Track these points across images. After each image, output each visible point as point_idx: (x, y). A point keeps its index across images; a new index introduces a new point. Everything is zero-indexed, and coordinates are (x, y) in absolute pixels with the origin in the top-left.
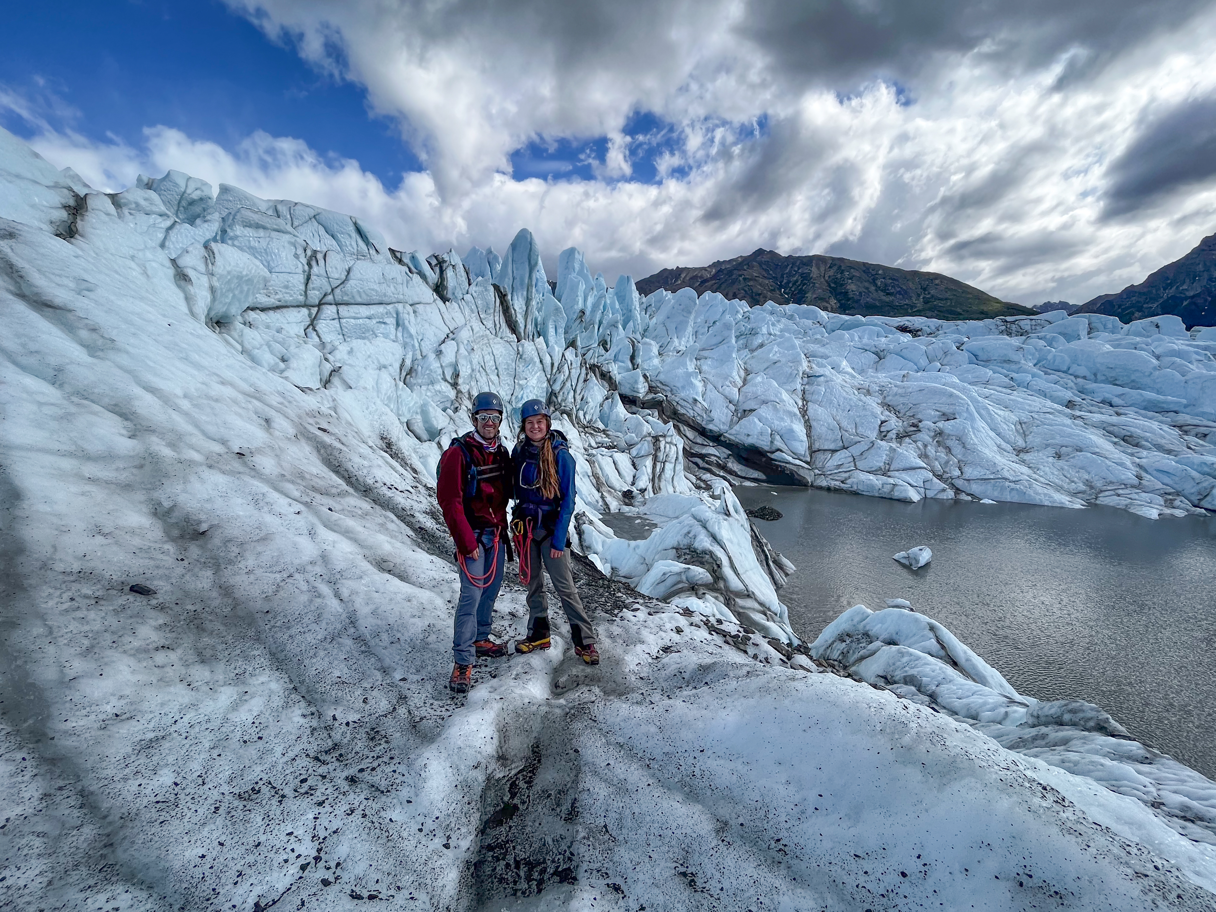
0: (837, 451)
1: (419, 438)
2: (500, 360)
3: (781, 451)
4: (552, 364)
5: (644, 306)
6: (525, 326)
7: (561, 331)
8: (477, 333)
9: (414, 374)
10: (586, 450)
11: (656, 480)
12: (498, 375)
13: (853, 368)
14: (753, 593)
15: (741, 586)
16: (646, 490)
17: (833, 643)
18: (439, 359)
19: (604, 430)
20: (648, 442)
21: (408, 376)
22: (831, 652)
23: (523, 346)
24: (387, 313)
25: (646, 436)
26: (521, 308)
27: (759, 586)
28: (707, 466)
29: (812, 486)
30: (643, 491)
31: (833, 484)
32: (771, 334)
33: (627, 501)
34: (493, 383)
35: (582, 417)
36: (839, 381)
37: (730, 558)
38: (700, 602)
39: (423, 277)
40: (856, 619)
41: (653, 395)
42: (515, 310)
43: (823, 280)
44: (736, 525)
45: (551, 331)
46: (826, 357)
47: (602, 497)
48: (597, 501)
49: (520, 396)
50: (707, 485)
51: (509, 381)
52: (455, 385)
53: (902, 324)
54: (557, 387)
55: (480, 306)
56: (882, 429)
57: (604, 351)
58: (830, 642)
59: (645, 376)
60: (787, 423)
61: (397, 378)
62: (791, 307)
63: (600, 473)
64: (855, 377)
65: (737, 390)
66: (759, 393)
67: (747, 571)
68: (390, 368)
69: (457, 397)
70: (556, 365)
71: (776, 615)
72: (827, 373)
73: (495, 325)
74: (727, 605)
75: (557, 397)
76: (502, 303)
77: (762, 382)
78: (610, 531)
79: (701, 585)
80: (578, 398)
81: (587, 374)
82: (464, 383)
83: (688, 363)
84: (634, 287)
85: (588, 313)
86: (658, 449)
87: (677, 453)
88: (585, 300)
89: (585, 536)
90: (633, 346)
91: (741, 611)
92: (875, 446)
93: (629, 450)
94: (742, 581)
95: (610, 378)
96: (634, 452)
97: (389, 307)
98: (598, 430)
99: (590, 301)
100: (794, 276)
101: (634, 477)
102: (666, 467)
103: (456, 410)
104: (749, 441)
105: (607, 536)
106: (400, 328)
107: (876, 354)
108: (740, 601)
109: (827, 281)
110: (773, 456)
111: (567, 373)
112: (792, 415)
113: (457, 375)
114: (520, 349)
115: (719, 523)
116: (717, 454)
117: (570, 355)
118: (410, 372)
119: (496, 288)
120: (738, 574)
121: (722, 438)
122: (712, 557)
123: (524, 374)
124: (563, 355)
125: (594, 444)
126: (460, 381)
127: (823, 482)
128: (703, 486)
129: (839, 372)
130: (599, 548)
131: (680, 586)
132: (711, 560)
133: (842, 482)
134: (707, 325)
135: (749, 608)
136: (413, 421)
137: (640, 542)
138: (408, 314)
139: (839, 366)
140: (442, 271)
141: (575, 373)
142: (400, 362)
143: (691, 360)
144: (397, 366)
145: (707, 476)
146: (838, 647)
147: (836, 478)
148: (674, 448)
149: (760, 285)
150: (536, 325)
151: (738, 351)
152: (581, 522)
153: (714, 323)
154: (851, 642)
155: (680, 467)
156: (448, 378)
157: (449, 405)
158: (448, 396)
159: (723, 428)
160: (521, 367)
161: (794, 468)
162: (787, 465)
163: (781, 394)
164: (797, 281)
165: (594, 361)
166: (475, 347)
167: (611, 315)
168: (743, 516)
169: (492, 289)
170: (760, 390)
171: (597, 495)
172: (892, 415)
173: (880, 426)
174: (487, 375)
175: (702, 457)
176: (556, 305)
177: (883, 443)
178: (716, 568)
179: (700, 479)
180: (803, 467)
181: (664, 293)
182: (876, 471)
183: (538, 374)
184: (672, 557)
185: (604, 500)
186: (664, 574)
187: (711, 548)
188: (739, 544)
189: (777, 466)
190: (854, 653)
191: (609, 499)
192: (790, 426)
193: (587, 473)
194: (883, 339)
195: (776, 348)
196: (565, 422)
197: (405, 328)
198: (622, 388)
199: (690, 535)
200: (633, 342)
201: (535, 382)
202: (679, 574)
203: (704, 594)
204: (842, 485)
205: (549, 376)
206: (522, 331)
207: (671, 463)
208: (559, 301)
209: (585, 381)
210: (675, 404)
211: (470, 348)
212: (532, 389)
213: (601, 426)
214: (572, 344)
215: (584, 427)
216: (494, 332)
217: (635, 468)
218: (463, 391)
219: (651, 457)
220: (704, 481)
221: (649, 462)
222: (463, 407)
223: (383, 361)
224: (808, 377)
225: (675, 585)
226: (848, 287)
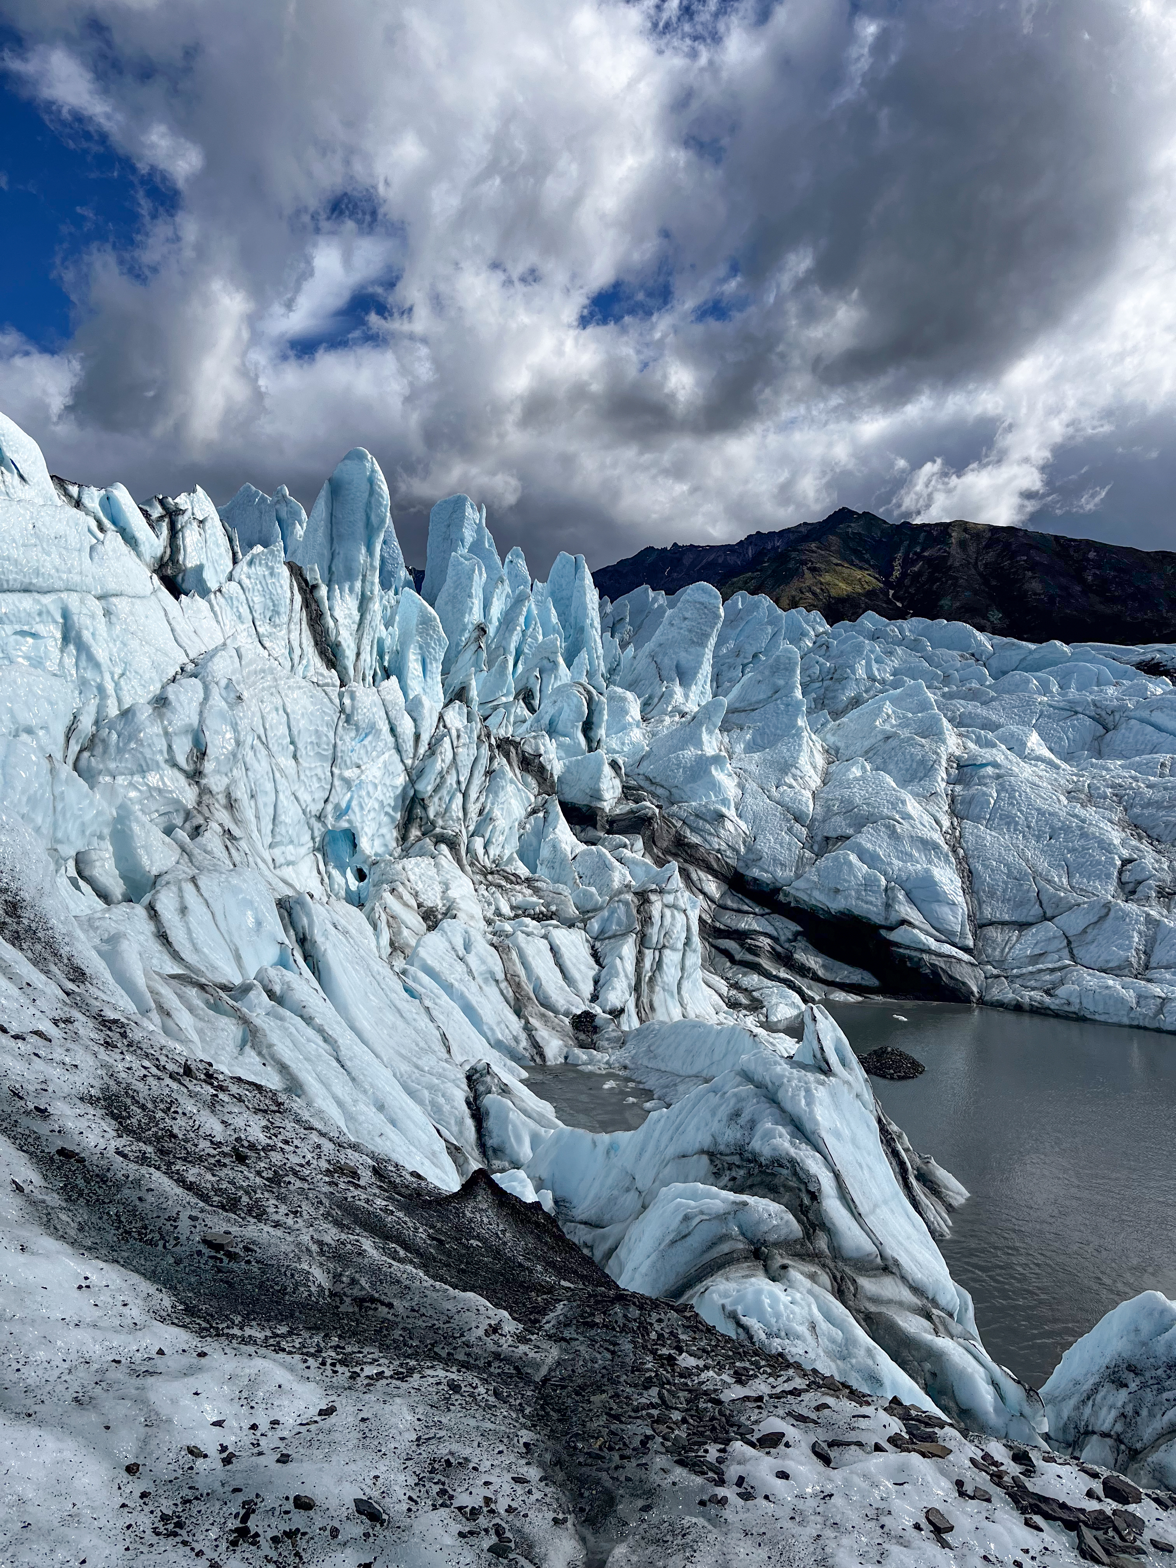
0: (1030, 924)
1: (104, 896)
2: (301, 724)
3: (910, 924)
4: (417, 737)
5: (610, 621)
6: (358, 654)
7: (436, 668)
8: (250, 663)
9: (99, 749)
10: (489, 922)
11: (644, 987)
12: (295, 757)
13: (1051, 750)
14: (896, 1263)
15: (868, 1247)
16: (622, 1011)
17: (1095, 1390)
18: (161, 716)
19: (527, 880)
20: (626, 904)
21: (86, 754)
22: (1095, 1413)
23: (353, 697)
24: (40, 614)
25: (620, 892)
26: (350, 616)
27: (906, 1243)
28: (750, 957)
29: (981, 1001)
30: (617, 1013)
31: (1031, 996)
32: (874, 680)
33: (582, 1036)
34: (284, 775)
35: (480, 851)
36: (1026, 775)
37: (837, 1176)
38: (776, 1288)
39: (131, 540)
40: (1146, 1327)
41: (632, 805)
42: (336, 621)
43: (973, 571)
44: (847, 1097)
45: (413, 666)
46: (993, 727)
47: (528, 1029)
48: (516, 1039)
49: (344, 805)
50: (754, 1000)
51: (319, 771)
52: (195, 776)
53: (1149, 656)
54: (426, 786)
55: (258, 608)
56: (1126, 877)
57: (526, 713)
58: (1087, 1386)
59: (614, 765)
60: (919, 864)
61: (58, 755)
62: (911, 626)
63: (522, 972)
64: (1057, 767)
65: (809, 795)
66: (857, 800)
67: (876, 1206)
68: (41, 733)
69: (199, 803)
70: (425, 738)
71: (951, 1315)
72: (1000, 759)
73: (291, 650)
74: (840, 1294)
75: (425, 808)
76: (306, 604)
77: (863, 778)
78: (546, 1108)
79: (776, 1244)
80: (473, 809)
81: (492, 759)
82: (218, 771)
83: (705, 737)
84: (589, 580)
85: (491, 630)
86: (647, 921)
87: (688, 929)
88: (486, 606)
89: (491, 1123)
90: (590, 701)
91: (873, 1308)
92: (1112, 914)
93: (585, 921)
94: (869, 1233)
95: (542, 769)
96: (595, 925)
97: (47, 600)
98: (513, 879)
99: (497, 609)
100: (914, 563)
101: (596, 982)
102: (665, 960)
103: (196, 832)
104: (836, 905)
105: (540, 1120)
106: (72, 648)
107: (1097, 719)
108: (867, 1284)
109: (980, 574)
110: (894, 936)
111: (449, 755)
112: (928, 845)
113: (200, 752)
114: (347, 701)
115: (808, 1091)
116: (770, 930)
117: (455, 718)
118: (90, 745)
119: (296, 571)
120: (857, 1216)
121: (781, 897)
122: (795, 1174)
123: (355, 758)
124: (441, 717)
125: (506, 910)
126: (209, 766)
127: (1004, 992)
128: (744, 1001)
129: (1024, 758)
130: (525, 1152)
131: (725, 1248)
132: (793, 1183)
133: (1048, 992)
134: (739, 661)
135: (889, 1302)
136: (94, 856)
137: (623, 1137)
138: (93, 617)
139: (1024, 745)
140: (174, 532)
141: (466, 756)
142: (67, 720)
143: (710, 732)
144: (59, 730)
145: (753, 980)
146: (1111, 1400)
147: (1032, 983)
148: (680, 918)
149: (844, 580)
150: (381, 655)
151: (809, 713)
152: (482, 1088)
153: (755, 656)
154: (1143, 1386)
155: (695, 959)
156: (181, 760)
157: (178, 821)
158: (177, 802)
159: (783, 874)
160: (348, 741)
161: (940, 963)
162: (925, 957)
163: (904, 802)
164: (919, 574)
165: (505, 732)
166: (245, 695)
167: (540, 638)
168: (859, 1073)
169: (285, 572)
170: (858, 795)
171: (516, 1024)
172: (1145, 846)
173: (1120, 873)
174: (271, 755)
175: (740, 936)
176: (423, 611)
177: (1131, 907)
178: (806, 1201)
179: (735, 986)
180: (959, 960)
181: (651, 594)
182: (1120, 968)
183: (386, 755)
184: (702, 1173)
185: (531, 1037)
186: (687, 1218)
187: (792, 1151)
188: (854, 1141)
189: (903, 957)
190: (1151, 1415)
191: (543, 1033)
192: (927, 871)
193: (492, 974)
194: (1111, 691)
195: (888, 708)
196: (443, 861)
197: (82, 648)
198: (566, 789)
199: (742, 1120)
200: (589, 692)
201: (379, 774)
202: (722, 1217)
203: (784, 1267)
204: (1047, 999)
205: (409, 762)
206: (350, 663)
207: (673, 949)
208: (432, 605)
209: (489, 773)
210: (679, 824)
211: (233, 695)
212: (371, 788)
213: (523, 871)
214: (459, 695)
215: (485, 872)
216: (288, 665)
217: (598, 962)
218: (215, 789)
219: (631, 939)
220: (745, 991)
221: (628, 949)
222: (214, 826)
223: (27, 718)
224: (959, 767)
225: (713, 1244)
226: (1026, 586)
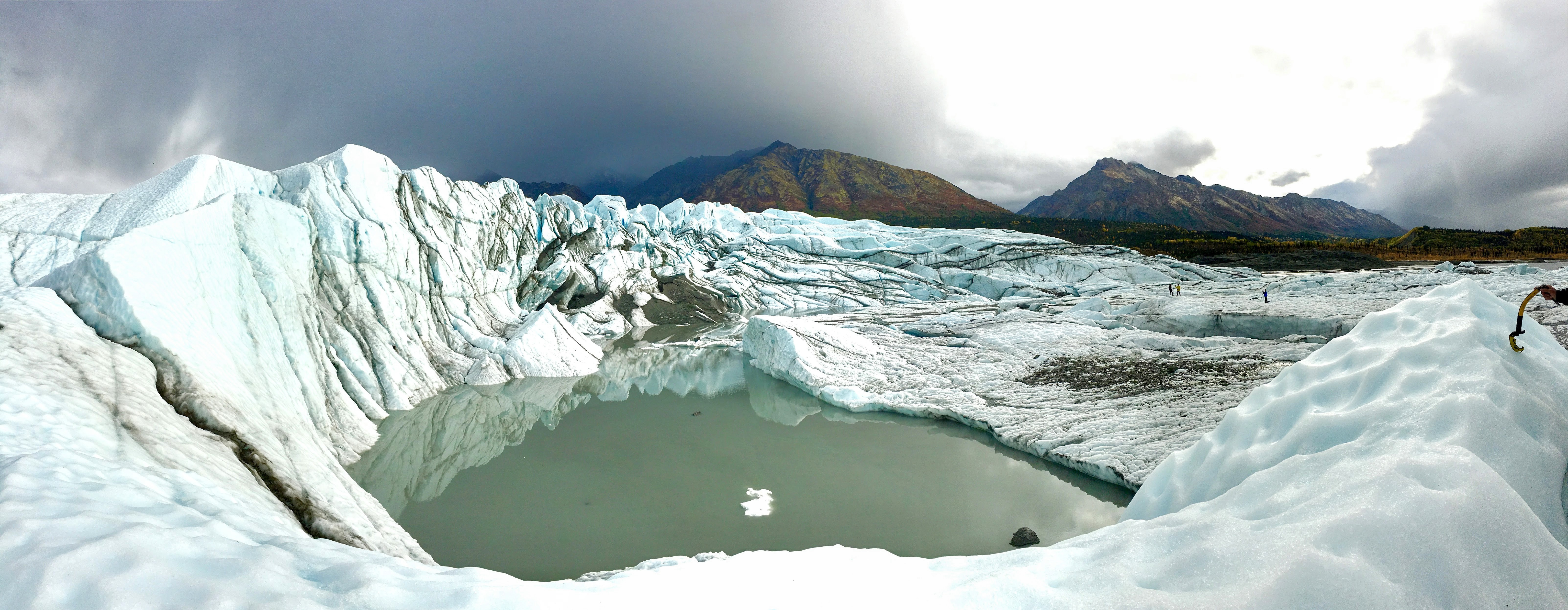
43: (833, 172)
100: (808, 168)
109: (836, 173)
149: (778, 174)
226: (855, 180)
